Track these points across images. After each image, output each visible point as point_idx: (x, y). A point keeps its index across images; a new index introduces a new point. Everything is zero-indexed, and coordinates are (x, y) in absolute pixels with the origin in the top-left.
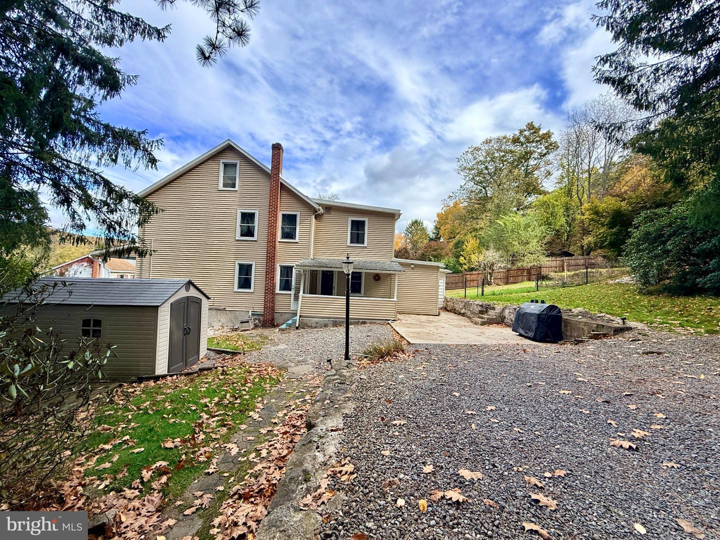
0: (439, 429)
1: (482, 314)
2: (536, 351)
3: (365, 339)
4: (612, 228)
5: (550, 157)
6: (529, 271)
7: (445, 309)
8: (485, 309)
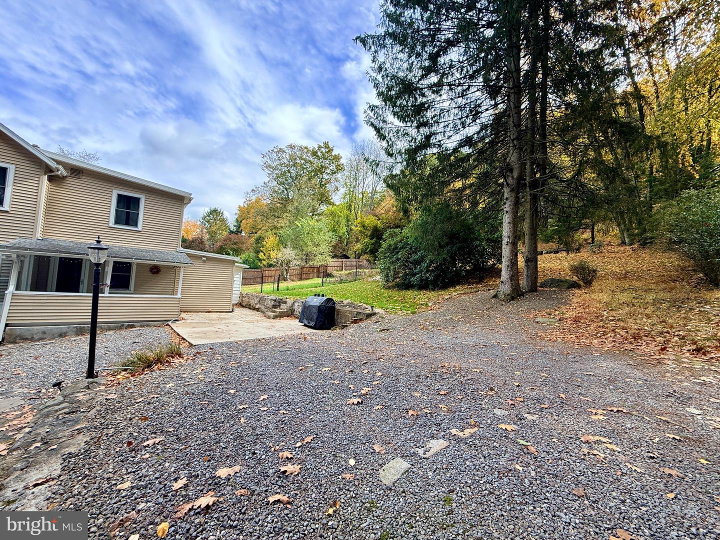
0: (204, 434)
1: (275, 308)
2: (314, 338)
3: (130, 347)
4: (371, 239)
5: (339, 176)
6: (318, 268)
7: (241, 305)
8: (278, 303)
